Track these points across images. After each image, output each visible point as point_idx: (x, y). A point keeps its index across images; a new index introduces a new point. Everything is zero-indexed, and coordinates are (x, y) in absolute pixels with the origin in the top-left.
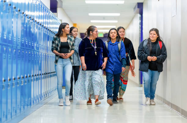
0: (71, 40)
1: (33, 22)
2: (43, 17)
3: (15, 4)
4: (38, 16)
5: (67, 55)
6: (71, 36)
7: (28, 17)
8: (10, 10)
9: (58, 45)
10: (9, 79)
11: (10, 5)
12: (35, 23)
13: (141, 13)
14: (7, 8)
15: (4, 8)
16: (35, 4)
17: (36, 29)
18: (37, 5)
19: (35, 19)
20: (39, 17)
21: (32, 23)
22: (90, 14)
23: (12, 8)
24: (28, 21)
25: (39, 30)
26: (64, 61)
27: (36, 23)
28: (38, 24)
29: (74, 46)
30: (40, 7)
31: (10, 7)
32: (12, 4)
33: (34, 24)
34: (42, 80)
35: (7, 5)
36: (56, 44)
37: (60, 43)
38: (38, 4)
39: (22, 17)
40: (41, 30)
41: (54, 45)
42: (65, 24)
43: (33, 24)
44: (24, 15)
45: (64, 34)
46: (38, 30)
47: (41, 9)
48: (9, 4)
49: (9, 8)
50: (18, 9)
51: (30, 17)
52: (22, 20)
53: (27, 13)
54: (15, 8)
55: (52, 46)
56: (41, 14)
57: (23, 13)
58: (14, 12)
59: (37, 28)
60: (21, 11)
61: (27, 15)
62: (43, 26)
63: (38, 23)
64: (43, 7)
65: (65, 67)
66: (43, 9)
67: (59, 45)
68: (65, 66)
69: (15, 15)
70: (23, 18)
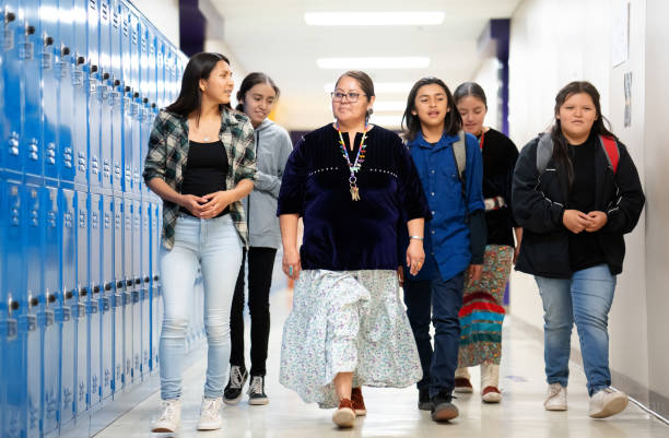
0: (236, 134)
1: (119, 93)
2: (153, 74)
3: (49, 27)
4: (137, 69)
5: (210, 200)
6: (237, 117)
7: (97, 77)
8: (32, 51)
9: (175, 157)
10: (30, 298)
11: (31, 30)
12: (126, 97)
13: (504, 56)
14: (22, 42)
15: (9, 42)
16: (123, 26)
17: (130, 117)
18: (131, 30)
19: (127, 82)
20: (140, 75)
21: (113, 95)
23: (39, 42)
24: (100, 88)
25: (141, 120)
27: (129, 95)
28: (138, 101)
29: (251, 159)
30: (143, 37)
31: (31, 40)
32: (36, 28)
33: (123, 101)
34: (154, 300)
35: (20, 30)
36: (170, 149)
38: (135, 27)
39: (77, 75)
40: (146, 121)
41: (157, 156)
43: (118, 98)
44: (85, 69)
45: (207, 106)
46: (138, 122)
47: (148, 45)
48: (27, 25)
49: (27, 42)
50: (63, 47)
51: (107, 76)
52: (74, 85)
53: (93, 58)
54: (50, 41)
55: (149, 158)
56: (148, 62)
57: (81, 60)
58: (46, 56)
59: (132, 115)
60: (72, 55)
61: (95, 69)
62: (154, 106)
63: (137, 95)
64: (152, 37)
66: (152, 45)
69: (51, 67)
70: (82, 78)
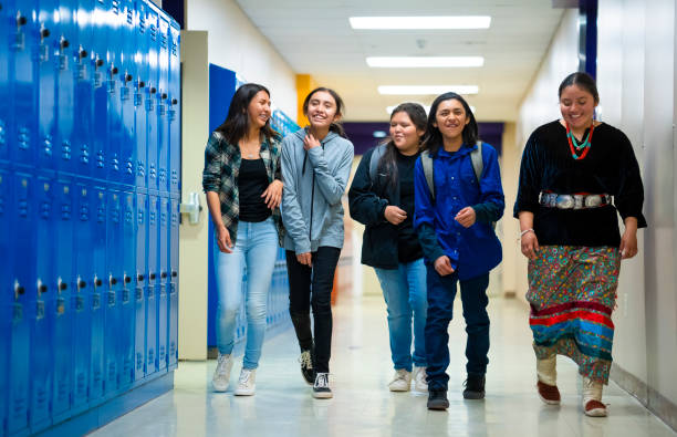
22: (358, 23)
26: (250, 230)
37: (239, 161)
42: (253, 88)
65: (252, 251)
67: (235, 171)
68: (251, 248)
